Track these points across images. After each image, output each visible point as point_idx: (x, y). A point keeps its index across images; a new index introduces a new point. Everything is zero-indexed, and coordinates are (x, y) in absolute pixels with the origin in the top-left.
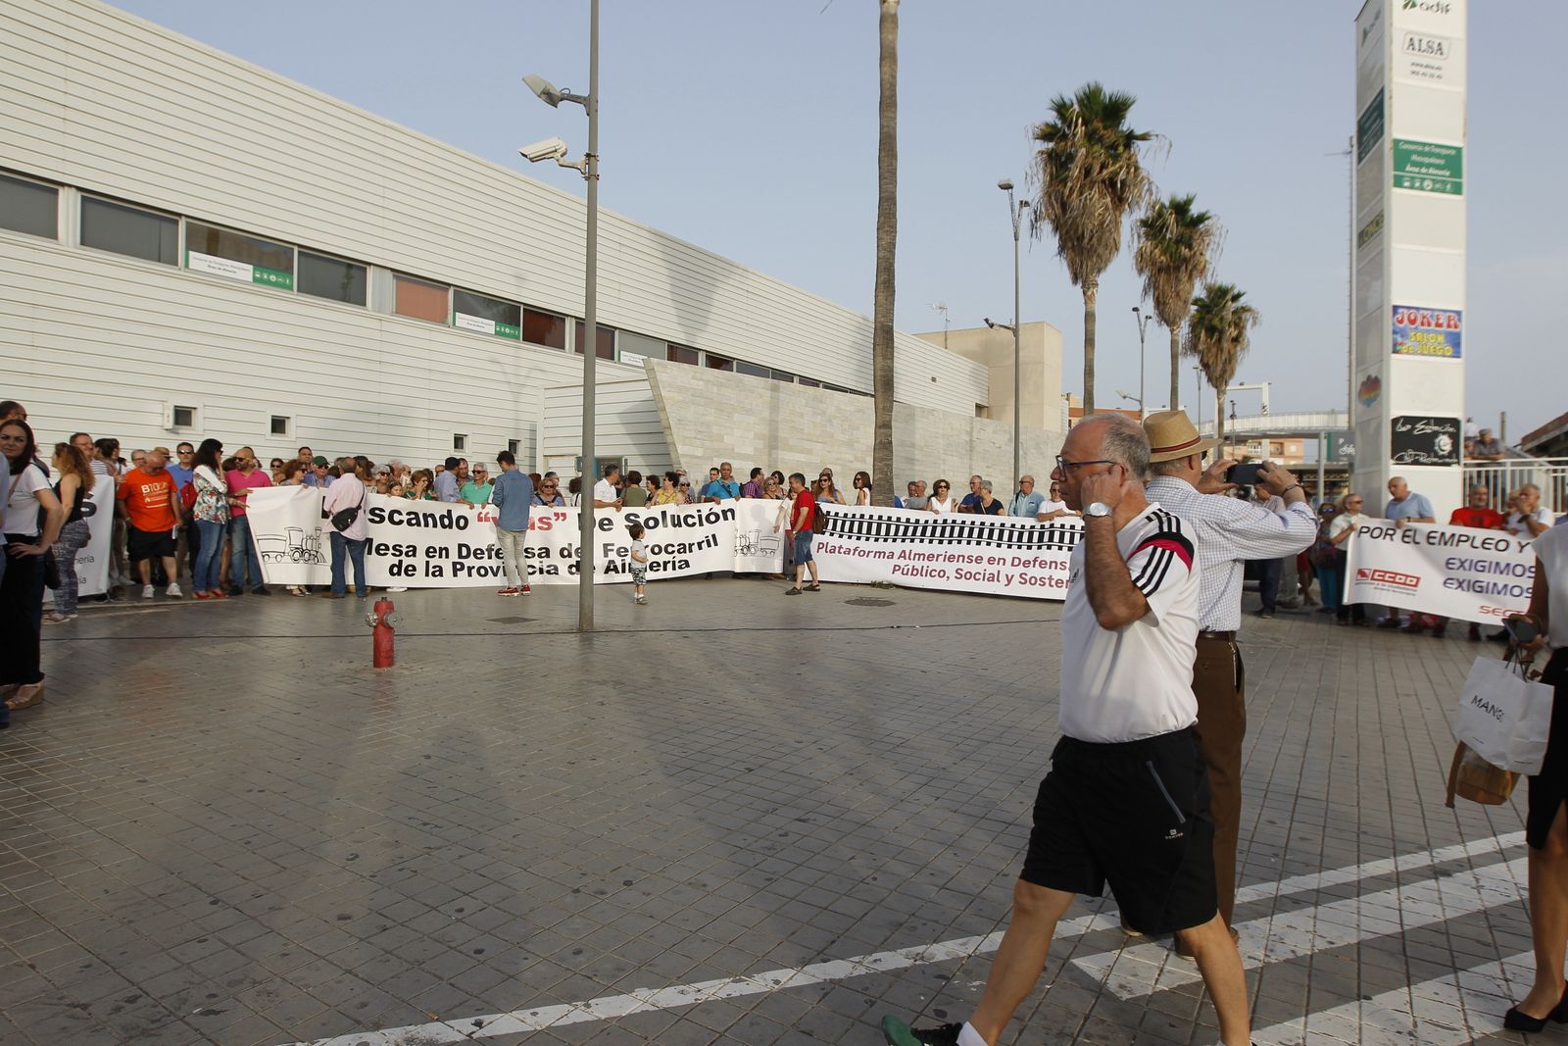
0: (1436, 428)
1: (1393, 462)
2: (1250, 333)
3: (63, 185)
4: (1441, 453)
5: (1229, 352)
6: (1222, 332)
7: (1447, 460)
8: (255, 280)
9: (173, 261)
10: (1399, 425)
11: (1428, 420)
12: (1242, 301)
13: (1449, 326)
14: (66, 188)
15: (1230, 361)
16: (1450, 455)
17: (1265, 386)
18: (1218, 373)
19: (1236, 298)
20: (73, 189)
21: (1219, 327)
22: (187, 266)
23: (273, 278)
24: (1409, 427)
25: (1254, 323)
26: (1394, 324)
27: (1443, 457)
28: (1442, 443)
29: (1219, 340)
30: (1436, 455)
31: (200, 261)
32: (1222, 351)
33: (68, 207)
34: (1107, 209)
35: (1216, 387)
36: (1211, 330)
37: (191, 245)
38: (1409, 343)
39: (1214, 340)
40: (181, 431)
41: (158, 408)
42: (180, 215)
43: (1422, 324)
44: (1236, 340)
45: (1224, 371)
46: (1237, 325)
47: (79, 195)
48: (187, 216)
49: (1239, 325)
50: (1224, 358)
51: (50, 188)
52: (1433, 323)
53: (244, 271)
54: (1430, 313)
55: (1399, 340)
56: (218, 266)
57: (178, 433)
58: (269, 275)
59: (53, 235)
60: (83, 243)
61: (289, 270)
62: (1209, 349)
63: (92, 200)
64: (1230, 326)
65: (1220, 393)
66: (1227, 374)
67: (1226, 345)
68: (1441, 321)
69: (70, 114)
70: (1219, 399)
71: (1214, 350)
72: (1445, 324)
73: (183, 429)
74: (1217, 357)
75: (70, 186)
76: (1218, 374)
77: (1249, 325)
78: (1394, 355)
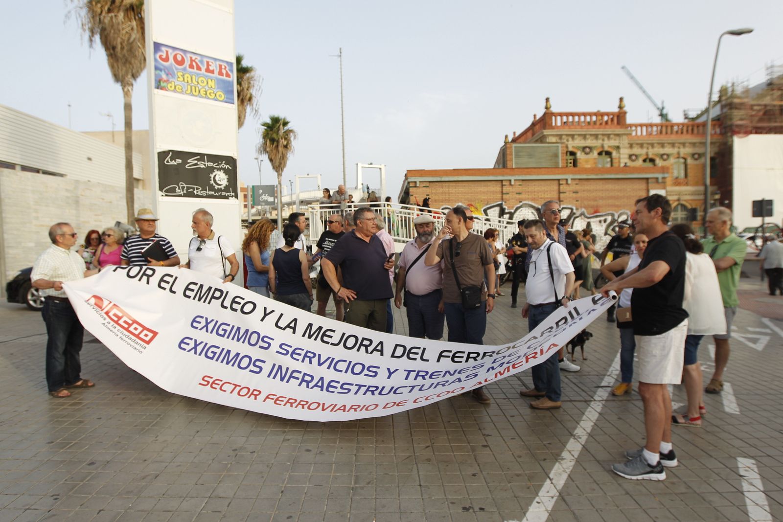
0: (210, 164)
1: (161, 193)
2: (294, 143)
4: (217, 187)
5: (282, 153)
6: (278, 142)
7: (224, 193)
10: (168, 158)
11: (201, 157)
12: (289, 126)
13: (221, 73)
15: (283, 159)
16: (227, 189)
17: (319, 176)
18: (277, 164)
19: (285, 124)
21: (277, 139)
24: (179, 161)
25: (295, 138)
26: (155, 60)
27: (220, 190)
28: (217, 178)
29: (277, 146)
30: (212, 188)
32: (279, 152)
34: (132, 29)
35: (277, 172)
36: (273, 141)
38: (177, 82)
39: (274, 146)
43: (191, 66)
44: (286, 147)
45: (280, 164)
46: (286, 139)
49: (286, 137)
50: (279, 156)
52: (204, 68)
54: (199, 58)
55: (164, 77)
62: (272, 150)
64: (282, 139)
65: (279, 175)
66: (282, 166)
67: (280, 149)
68: (211, 68)
70: (278, 178)
71: (274, 151)
72: (216, 72)
74: (276, 155)
76: (278, 166)
77: (292, 139)
78: (156, 90)
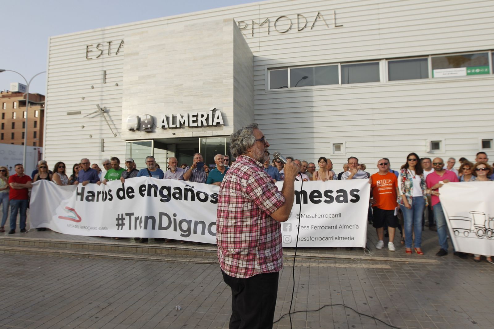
3: (380, 59)
8: (468, 74)
9: (427, 77)
14: (382, 60)
20: (384, 60)
22: (433, 77)
23: (478, 70)
31: (439, 73)
33: (383, 67)
37: (434, 68)
40: (435, 152)
41: (423, 143)
42: (428, 55)
47: (387, 62)
48: (432, 55)
51: (375, 63)
53: (462, 71)
56: (448, 73)
57: (433, 153)
58: (475, 69)
59: (378, 80)
60: (390, 80)
61: (487, 64)
63: (392, 62)
69: (381, 31)
73: (436, 151)
75: (383, 59)
